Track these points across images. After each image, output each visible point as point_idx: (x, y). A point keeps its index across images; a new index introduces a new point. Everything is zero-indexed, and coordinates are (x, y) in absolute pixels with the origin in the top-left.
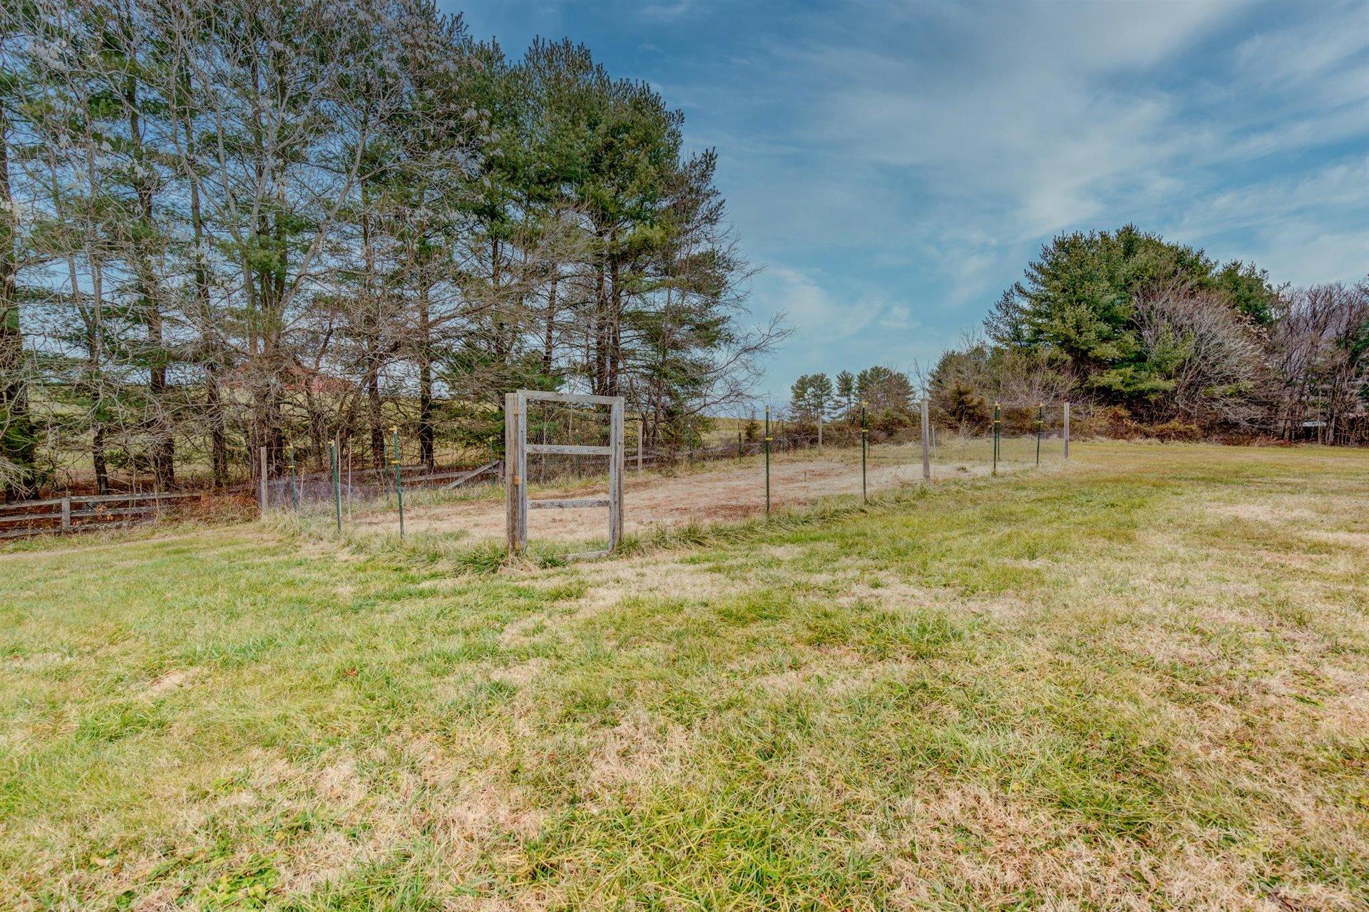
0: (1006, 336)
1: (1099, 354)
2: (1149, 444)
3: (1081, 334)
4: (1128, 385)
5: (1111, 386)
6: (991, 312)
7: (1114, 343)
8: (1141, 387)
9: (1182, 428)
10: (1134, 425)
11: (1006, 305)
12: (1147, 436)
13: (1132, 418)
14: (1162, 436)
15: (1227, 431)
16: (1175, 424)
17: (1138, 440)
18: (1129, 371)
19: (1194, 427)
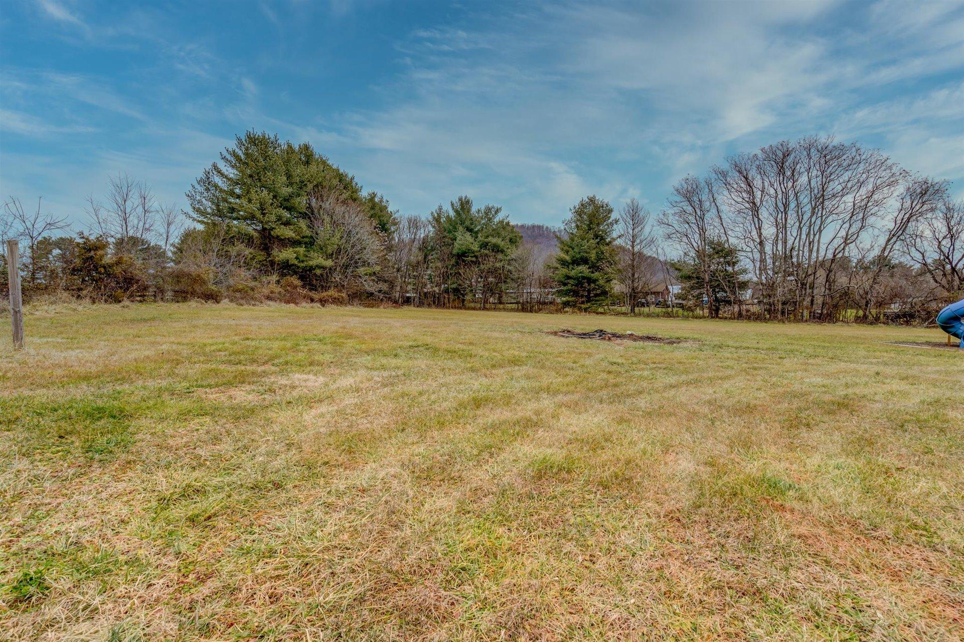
0: (209, 210)
1: (279, 234)
2: (312, 307)
3: (264, 214)
4: (303, 261)
5: (288, 261)
6: (193, 187)
7: (292, 227)
8: (311, 263)
9: (336, 295)
10: (305, 292)
11: (207, 182)
12: (312, 300)
13: (304, 287)
14: (323, 302)
15: (367, 299)
16: (332, 292)
17: (304, 304)
18: (301, 250)
19: (344, 295)
